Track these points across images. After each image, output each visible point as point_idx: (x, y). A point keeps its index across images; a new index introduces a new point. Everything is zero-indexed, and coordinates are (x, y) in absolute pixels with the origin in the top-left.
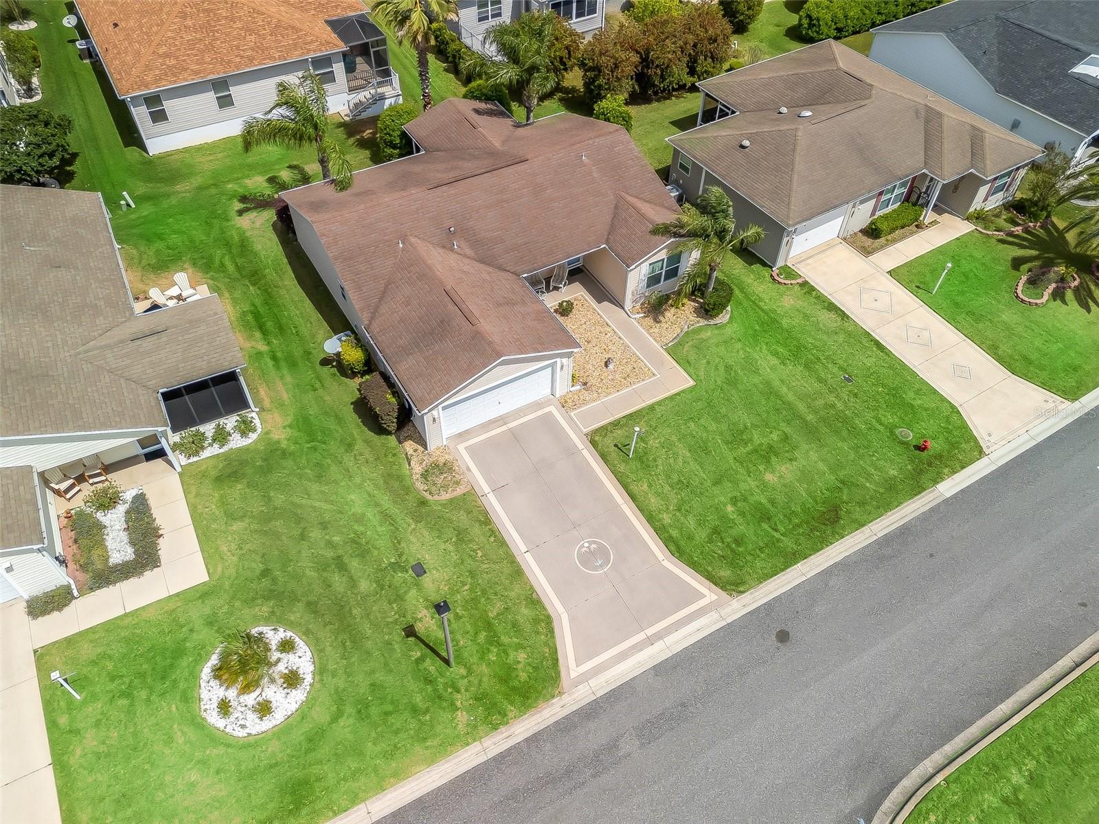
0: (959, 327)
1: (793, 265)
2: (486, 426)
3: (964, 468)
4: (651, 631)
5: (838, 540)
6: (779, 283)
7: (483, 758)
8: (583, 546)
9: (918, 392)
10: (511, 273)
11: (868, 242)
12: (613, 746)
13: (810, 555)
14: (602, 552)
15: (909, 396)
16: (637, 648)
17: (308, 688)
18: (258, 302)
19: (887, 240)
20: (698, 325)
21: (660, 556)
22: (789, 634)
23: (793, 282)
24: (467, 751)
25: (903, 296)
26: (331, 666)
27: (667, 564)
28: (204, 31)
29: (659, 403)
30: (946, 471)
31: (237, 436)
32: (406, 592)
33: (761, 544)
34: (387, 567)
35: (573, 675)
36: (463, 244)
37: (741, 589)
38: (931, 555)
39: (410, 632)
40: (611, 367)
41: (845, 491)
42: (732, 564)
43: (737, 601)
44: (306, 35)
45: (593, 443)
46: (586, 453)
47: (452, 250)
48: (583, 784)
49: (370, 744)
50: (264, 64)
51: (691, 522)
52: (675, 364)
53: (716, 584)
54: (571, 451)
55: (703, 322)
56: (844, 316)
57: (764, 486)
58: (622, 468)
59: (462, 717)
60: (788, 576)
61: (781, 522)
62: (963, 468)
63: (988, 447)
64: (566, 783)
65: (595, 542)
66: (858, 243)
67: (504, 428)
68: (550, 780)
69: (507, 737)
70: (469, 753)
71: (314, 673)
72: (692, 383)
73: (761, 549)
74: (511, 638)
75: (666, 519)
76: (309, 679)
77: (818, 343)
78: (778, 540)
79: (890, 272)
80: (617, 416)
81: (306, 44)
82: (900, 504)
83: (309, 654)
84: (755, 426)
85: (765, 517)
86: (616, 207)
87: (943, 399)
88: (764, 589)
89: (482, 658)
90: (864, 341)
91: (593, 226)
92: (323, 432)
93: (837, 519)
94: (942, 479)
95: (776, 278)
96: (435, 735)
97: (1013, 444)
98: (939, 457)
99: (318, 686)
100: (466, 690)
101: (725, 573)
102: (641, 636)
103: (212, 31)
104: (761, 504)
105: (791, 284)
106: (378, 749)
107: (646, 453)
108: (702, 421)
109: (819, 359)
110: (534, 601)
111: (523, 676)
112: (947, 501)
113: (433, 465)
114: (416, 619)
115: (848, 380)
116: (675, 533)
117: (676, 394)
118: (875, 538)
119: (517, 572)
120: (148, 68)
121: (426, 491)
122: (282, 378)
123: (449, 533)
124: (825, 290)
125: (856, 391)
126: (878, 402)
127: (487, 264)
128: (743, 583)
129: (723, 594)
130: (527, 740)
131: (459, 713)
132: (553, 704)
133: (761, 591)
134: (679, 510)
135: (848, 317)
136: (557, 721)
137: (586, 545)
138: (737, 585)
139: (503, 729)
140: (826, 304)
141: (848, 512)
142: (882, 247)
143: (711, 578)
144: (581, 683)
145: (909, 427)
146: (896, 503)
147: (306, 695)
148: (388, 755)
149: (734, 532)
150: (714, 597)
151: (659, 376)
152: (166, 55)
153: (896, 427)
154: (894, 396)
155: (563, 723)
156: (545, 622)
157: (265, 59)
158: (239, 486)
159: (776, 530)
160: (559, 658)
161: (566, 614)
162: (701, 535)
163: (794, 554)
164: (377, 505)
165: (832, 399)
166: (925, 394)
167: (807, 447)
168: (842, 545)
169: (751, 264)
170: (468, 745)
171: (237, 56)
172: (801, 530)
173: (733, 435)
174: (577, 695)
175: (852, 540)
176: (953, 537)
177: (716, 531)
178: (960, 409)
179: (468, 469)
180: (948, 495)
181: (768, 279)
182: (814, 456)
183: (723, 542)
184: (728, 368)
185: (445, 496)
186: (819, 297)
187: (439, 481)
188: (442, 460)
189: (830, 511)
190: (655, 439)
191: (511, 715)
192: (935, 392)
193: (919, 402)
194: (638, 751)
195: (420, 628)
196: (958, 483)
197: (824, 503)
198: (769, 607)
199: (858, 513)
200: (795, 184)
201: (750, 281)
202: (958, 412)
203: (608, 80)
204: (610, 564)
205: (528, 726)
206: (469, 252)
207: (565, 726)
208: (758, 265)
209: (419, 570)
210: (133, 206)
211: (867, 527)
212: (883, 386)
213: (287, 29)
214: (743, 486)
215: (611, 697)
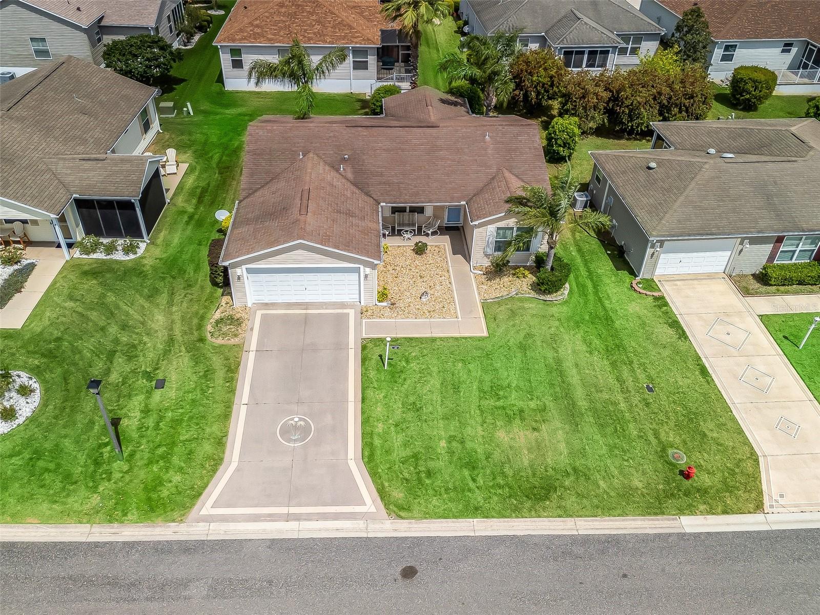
0: (812, 388)
1: (660, 281)
2: (289, 305)
3: (728, 513)
4: (294, 510)
5: (531, 517)
6: (635, 290)
7: (83, 539)
8: (292, 419)
9: (720, 426)
10: (374, 199)
11: (756, 285)
12: (184, 584)
13: (493, 517)
14: (306, 430)
15: (708, 426)
16: (272, 518)
17: (15, 426)
18: (213, 184)
19: (778, 290)
20: (528, 296)
21: (351, 454)
22: (417, 573)
23: (648, 293)
24: (76, 527)
25: (764, 339)
26: (43, 419)
27: (352, 465)
28: (290, 17)
29: (441, 339)
30: (702, 507)
31: (121, 253)
32: (136, 395)
33: (450, 486)
34: (140, 372)
35: (204, 512)
36: (349, 170)
37: (402, 514)
38: (625, 576)
39: (115, 422)
40: (424, 299)
41: (572, 478)
42: (411, 491)
43: (391, 523)
44: (356, 32)
45: (364, 348)
46: (352, 353)
47: (338, 170)
48: (135, 600)
49: (17, 485)
50: (317, 44)
51: (397, 440)
52: (482, 315)
53: (382, 499)
54: (340, 346)
55: (533, 294)
56: (683, 335)
57: (490, 439)
58: (372, 374)
59: (95, 499)
60: (457, 525)
61: (484, 475)
62: (725, 512)
63: (772, 506)
64: (122, 592)
65: (304, 420)
66: (744, 284)
67: (304, 312)
68: (114, 583)
69: (114, 533)
70: (77, 530)
71: (27, 418)
72: (485, 334)
73: (447, 490)
74: (180, 461)
75: (380, 428)
76: (21, 420)
77: (640, 350)
78: (470, 490)
79: (762, 316)
80: (399, 336)
81: (352, 37)
82: (624, 514)
83: (36, 404)
84: (518, 388)
85: (472, 465)
86: (493, 178)
87: (746, 443)
88: (424, 525)
89: (147, 465)
90: (691, 364)
91: (464, 187)
92: (180, 270)
93: (547, 497)
94: (692, 513)
95: (634, 285)
96: (64, 503)
97: (807, 516)
98: (703, 491)
99: (22, 428)
100: (115, 483)
101: (398, 494)
102: (284, 510)
103: (294, 18)
104: (476, 452)
105: (646, 295)
106: (20, 491)
107: (402, 371)
108: (471, 366)
109: (631, 363)
110: (220, 442)
111: (165, 493)
112: (682, 536)
113: (229, 317)
114: (126, 416)
115: (650, 390)
116: (377, 442)
117: (463, 338)
118: (575, 533)
119: (226, 416)
120: (241, 30)
121: (210, 333)
122: (184, 230)
123: (201, 368)
124: (677, 308)
125: (651, 401)
126: (669, 418)
127: (359, 188)
128: (408, 509)
129: (383, 511)
130: (124, 543)
131: (95, 495)
132: (169, 526)
133: (421, 525)
134: (396, 425)
135: (686, 338)
136: (160, 541)
137: (296, 419)
138: (402, 508)
139: (116, 525)
140: (670, 321)
141: (561, 498)
142: (767, 294)
143: (382, 493)
144: (203, 521)
145: (688, 452)
146: (619, 511)
147: (9, 430)
148: (21, 499)
149: (431, 464)
150: (373, 509)
151: (460, 319)
152: (257, 26)
153: (672, 447)
154: (691, 420)
155: (164, 545)
156: (216, 462)
157: (319, 41)
158: (94, 282)
159: (474, 480)
160: (204, 494)
161: (236, 464)
162: (399, 453)
163: (477, 509)
164: (171, 329)
165: (620, 397)
166: (727, 430)
167: (559, 425)
168: (534, 524)
169: (618, 269)
170: (81, 523)
171: (301, 36)
172: (500, 491)
173: (492, 387)
174: (194, 529)
175: (549, 524)
176: (663, 570)
177: (416, 456)
178: (761, 460)
179: (252, 329)
180: (688, 530)
181: (627, 285)
182: (560, 435)
183: (415, 469)
184: (529, 336)
185: (220, 341)
186: (667, 313)
187: (225, 329)
188: (238, 316)
189: (542, 488)
190: (418, 364)
191: (130, 516)
192: (740, 432)
193: (715, 435)
194: (200, 600)
195: (124, 422)
196: (708, 525)
197: (541, 478)
198: (417, 542)
199: (571, 501)
200: (678, 203)
201: (608, 281)
202: (757, 461)
203: (576, 106)
204: (304, 442)
205: (137, 533)
206: (350, 175)
207: (162, 549)
208: (626, 272)
209: (161, 384)
210: (192, 114)
211: (573, 519)
212: (685, 407)
213: (345, 26)
214: (469, 431)
215: (217, 545)
